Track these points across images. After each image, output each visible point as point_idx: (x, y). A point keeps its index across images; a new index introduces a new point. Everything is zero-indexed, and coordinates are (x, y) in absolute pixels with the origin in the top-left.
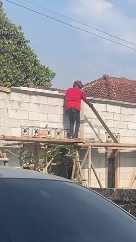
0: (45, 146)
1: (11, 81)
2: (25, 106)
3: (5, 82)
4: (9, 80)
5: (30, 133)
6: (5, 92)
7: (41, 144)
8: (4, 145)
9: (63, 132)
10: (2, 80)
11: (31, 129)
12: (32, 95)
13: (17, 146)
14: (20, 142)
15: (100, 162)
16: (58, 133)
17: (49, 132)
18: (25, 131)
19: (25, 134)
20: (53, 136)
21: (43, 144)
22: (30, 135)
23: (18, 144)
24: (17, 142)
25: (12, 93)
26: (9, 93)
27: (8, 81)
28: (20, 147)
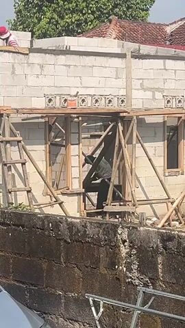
0: (78, 117)
1: (93, 13)
2: (49, 69)
3: (85, 14)
4: (90, 12)
5: (57, 103)
6: (21, 53)
7: (73, 116)
8: (22, 120)
9: (104, 99)
10: (82, 12)
11: (58, 98)
12: (58, 55)
13: (41, 120)
14: (44, 115)
15: (155, 134)
16: (97, 101)
17: (83, 101)
18: (50, 100)
19: (50, 104)
20: (89, 105)
21: (75, 116)
22: (58, 105)
23: (42, 117)
24: (40, 115)
25: (31, 54)
26: (27, 54)
27: (89, 14)
28: (43, 120)
